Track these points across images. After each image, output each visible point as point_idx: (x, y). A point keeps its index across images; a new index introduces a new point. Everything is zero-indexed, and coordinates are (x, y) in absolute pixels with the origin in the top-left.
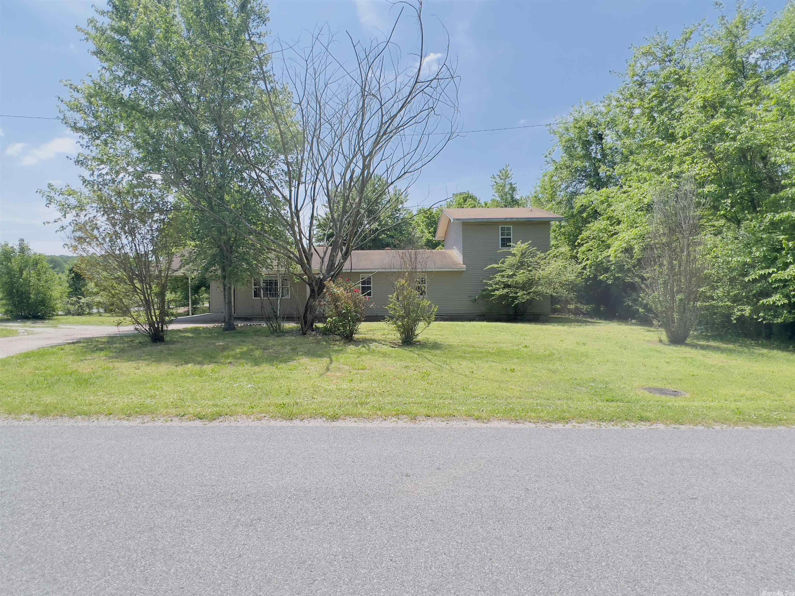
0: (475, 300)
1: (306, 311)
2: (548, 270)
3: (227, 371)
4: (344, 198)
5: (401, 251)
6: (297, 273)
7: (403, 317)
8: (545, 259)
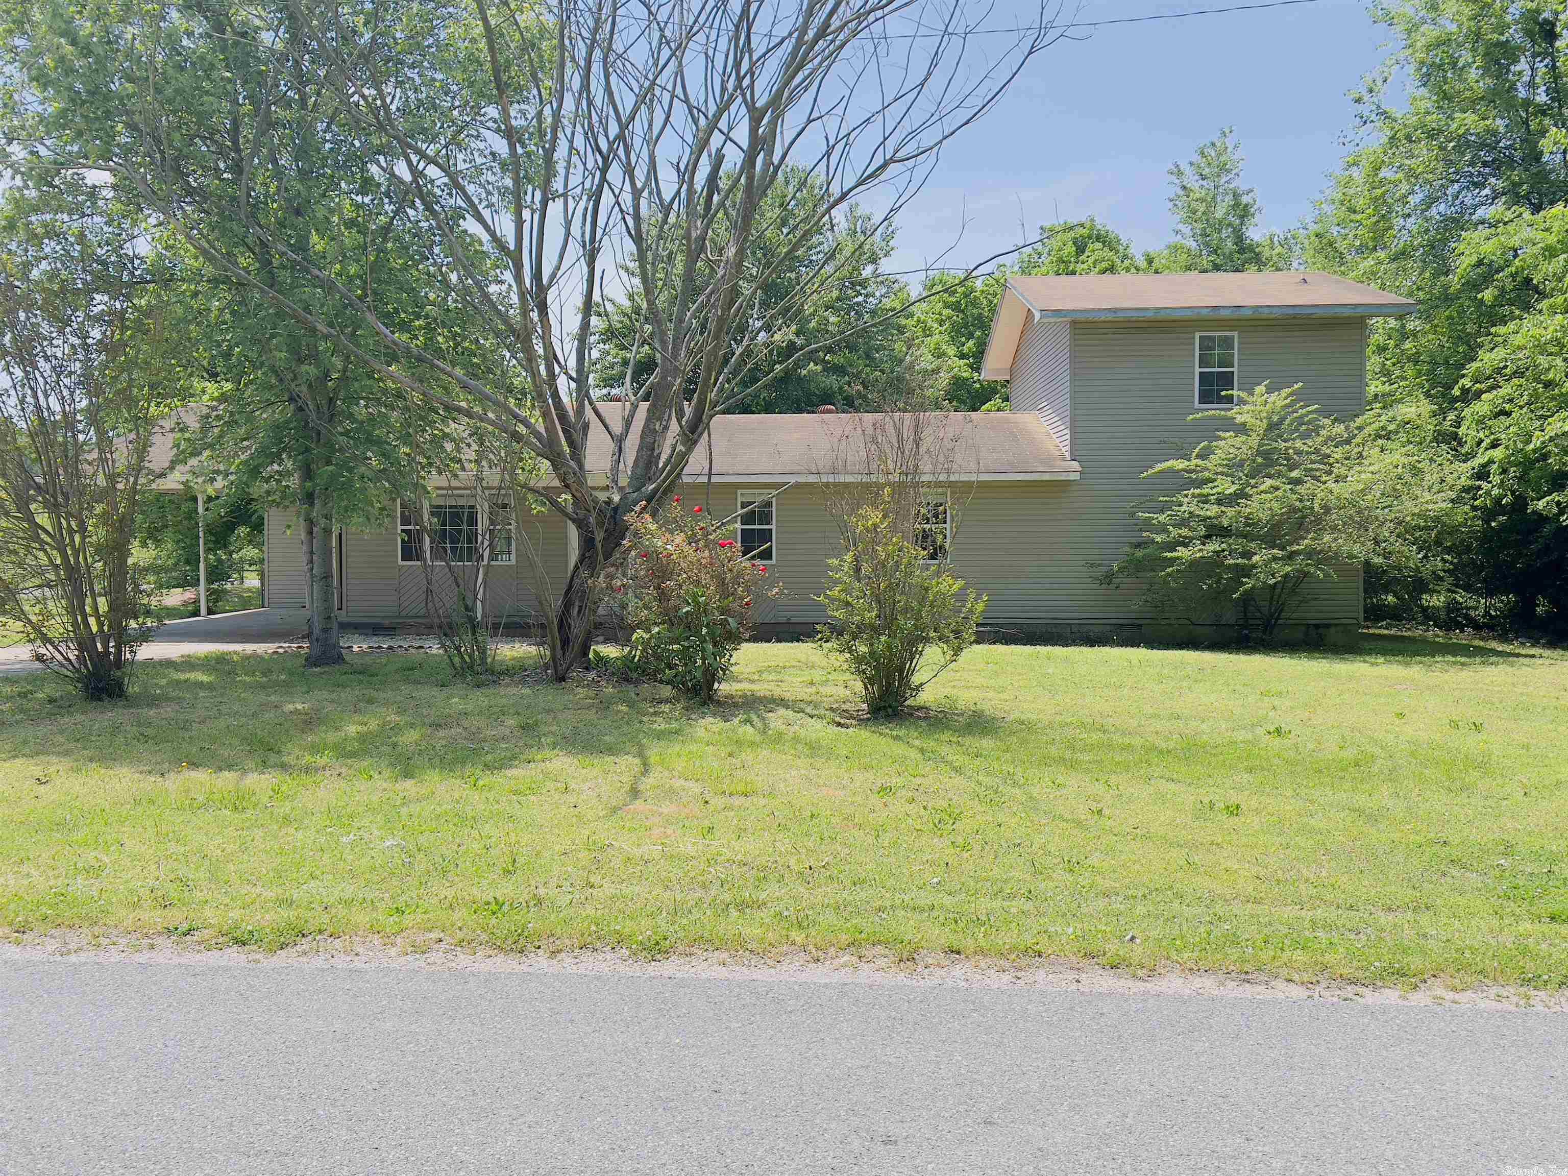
0: (1109, 578)
1: (567, 606)
2: (1357, 479)
3: (320, 794)
4: (689, 245)
5: (868, 418)
6: (541, 484)
7: (876, 631)
8: (1348, 442)
